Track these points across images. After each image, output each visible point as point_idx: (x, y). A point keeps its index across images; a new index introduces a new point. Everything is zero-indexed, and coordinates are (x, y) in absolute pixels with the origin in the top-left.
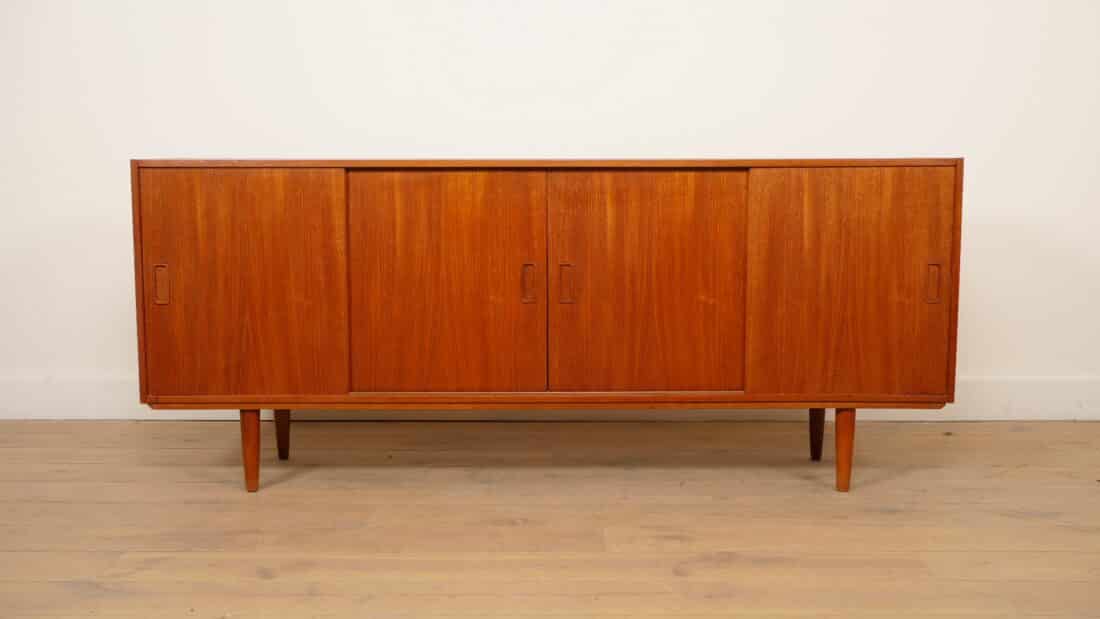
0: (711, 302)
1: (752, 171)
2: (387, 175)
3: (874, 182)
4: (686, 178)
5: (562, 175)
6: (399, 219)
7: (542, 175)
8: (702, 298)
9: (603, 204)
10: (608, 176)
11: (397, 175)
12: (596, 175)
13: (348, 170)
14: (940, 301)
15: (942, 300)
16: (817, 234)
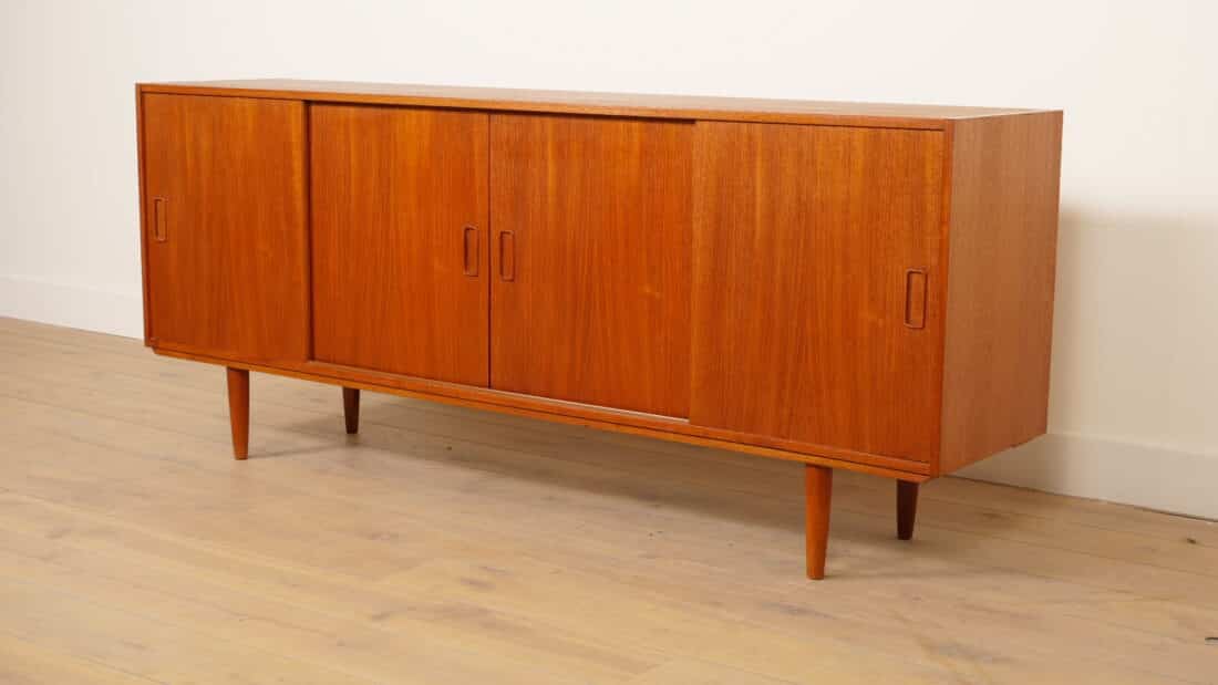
0: (657, 295)
1: (698, 123)
2: (342, 109)
3: (841, 148)
4: (629, 130)
5: (505, 118)
6: (353, 160)
7: (485, 117)
8: (647, 290)
9: (544, 158)
10: (549, 121)
11: (352, 110)
12: (536, 120)
13: (308, 103)
14: (924, 326)
15: (927, 324)
16: (771, 216)
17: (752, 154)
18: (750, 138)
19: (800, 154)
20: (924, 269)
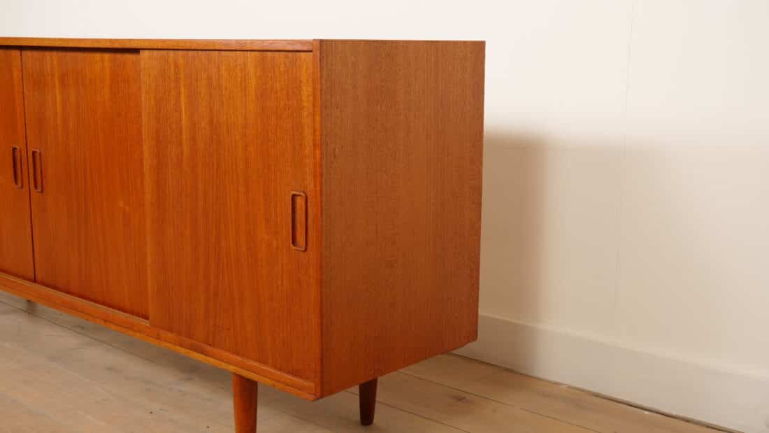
0: (128, 208)
3: (239, 72)
5: (30, 53)
7: (17, 53)
8: (121, 204)
9: (54, 87)
10: (55, 54)
14: (306, 249)
15: (309, 247)
16: (193, 139)
17: (177, 80)
18: (176, 66)
19: (209, 78)
20: (304, 192)
